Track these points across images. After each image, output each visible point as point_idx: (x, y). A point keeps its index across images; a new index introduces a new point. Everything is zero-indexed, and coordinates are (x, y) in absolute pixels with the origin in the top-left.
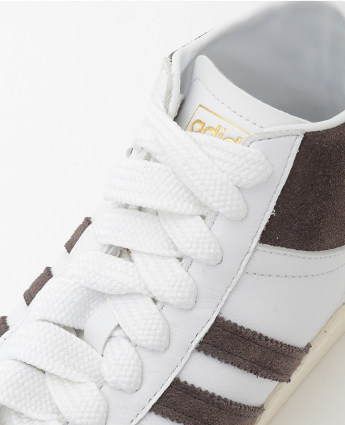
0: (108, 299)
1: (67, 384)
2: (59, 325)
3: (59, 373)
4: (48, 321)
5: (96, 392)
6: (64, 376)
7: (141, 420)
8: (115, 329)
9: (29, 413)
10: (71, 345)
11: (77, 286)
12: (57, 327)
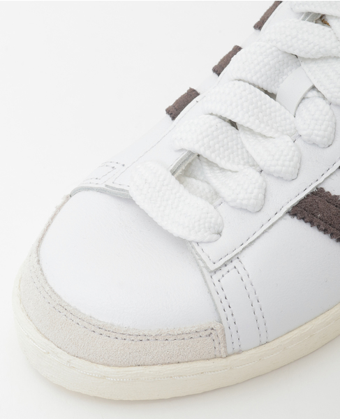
0: (303, 64)
1: (260, 138)
2: (254, 85)
3: (253, 127)
4: (244, 81)
5: (291, 143)
6: (258, 130)
7: (331, 174)
8: (309, 90)
9: (222, 164)
10: (265, 105)
11: (274, 49)
12: (252, 87)
